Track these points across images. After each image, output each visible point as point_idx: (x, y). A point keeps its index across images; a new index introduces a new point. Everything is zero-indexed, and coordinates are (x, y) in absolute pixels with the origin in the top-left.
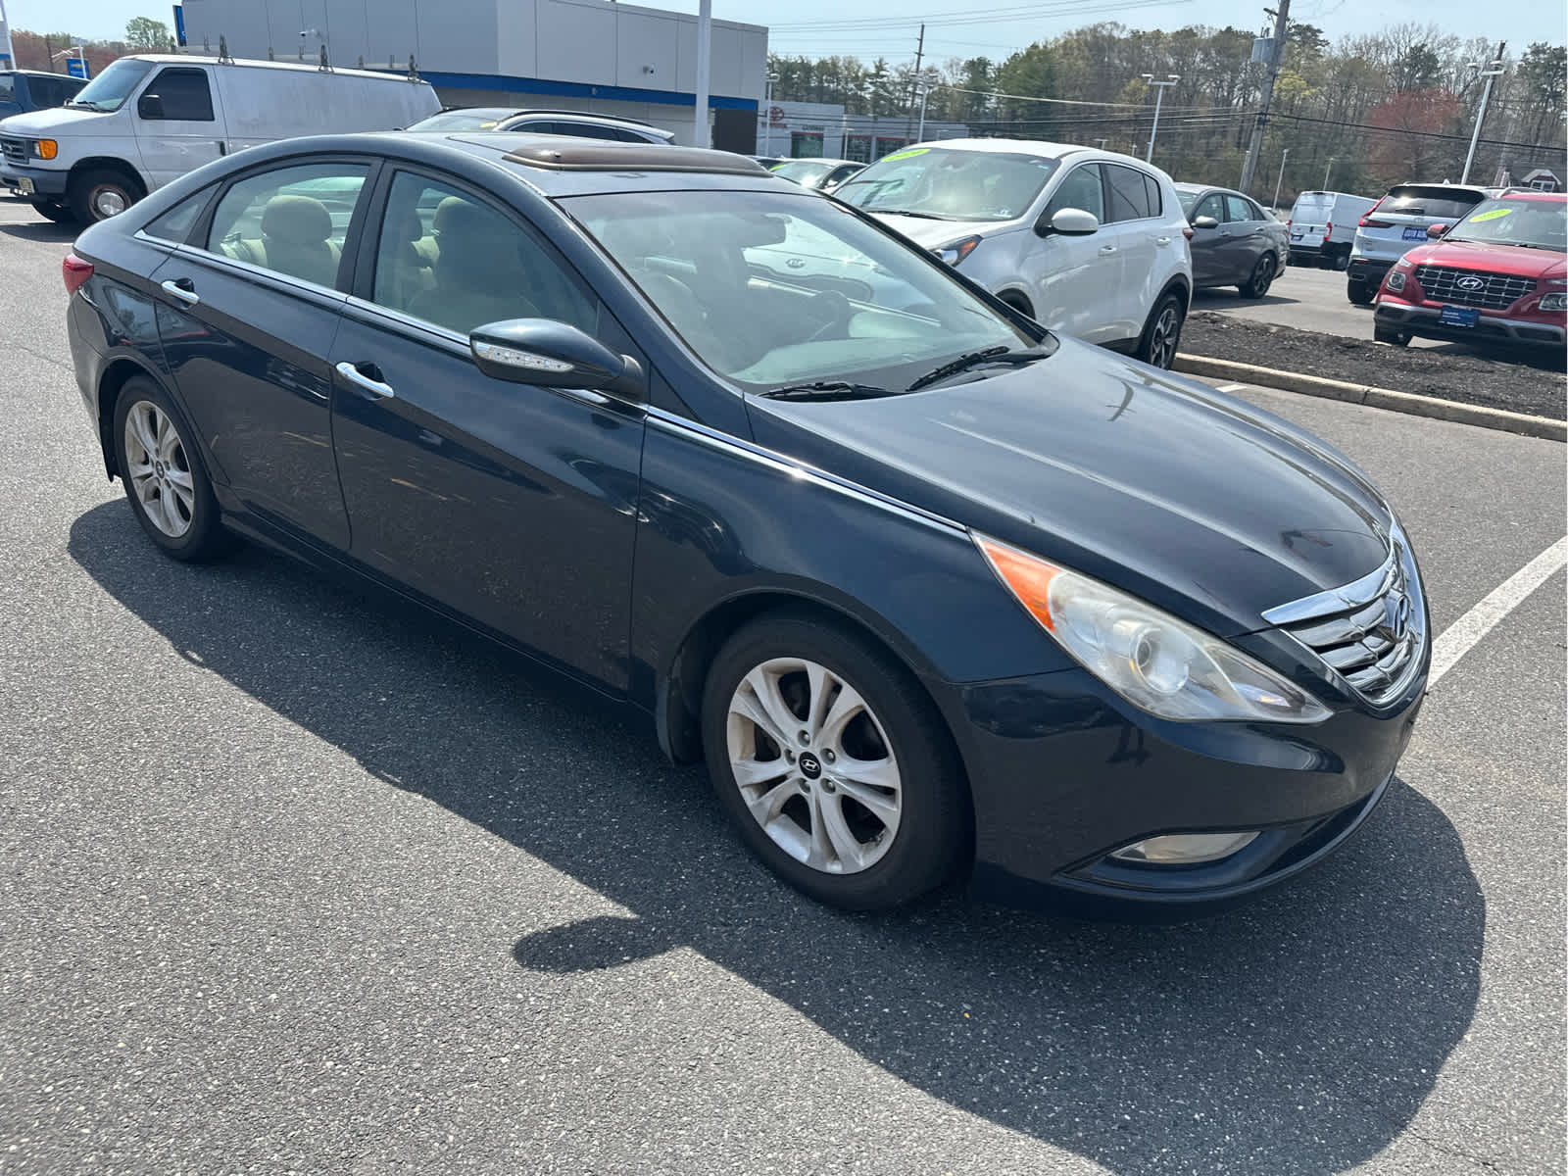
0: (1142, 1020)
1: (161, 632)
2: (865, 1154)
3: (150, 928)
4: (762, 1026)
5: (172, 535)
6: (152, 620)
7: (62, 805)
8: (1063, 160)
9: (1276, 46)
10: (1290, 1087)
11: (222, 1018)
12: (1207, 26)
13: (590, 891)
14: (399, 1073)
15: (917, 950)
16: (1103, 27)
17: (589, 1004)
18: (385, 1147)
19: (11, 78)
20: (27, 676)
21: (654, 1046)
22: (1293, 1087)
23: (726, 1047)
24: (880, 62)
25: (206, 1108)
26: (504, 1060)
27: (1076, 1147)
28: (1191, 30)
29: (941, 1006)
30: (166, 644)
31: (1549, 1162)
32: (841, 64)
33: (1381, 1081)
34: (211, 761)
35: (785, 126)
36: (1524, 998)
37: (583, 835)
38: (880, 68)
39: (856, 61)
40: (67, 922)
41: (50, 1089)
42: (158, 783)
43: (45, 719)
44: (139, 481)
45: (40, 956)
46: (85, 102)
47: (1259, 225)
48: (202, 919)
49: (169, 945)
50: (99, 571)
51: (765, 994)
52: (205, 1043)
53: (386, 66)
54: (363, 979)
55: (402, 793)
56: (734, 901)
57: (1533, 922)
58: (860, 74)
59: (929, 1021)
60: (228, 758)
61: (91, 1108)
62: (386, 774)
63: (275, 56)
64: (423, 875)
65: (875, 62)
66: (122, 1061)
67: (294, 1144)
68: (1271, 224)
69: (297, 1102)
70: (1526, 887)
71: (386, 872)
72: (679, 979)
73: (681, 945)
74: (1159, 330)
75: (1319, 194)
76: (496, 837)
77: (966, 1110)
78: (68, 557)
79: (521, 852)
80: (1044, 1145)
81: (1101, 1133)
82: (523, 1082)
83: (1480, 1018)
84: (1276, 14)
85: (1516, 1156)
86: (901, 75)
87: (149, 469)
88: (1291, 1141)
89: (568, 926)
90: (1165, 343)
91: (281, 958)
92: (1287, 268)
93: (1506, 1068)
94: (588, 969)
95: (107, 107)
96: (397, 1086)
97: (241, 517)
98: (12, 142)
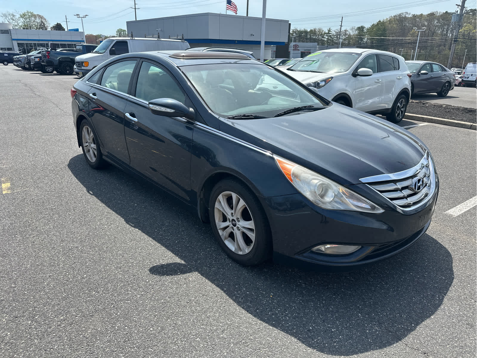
0: (325, 303)
1: (84, 186)
2: (229, 329)
3: (61, 257)
4: (211, 294)
5: (92, 162)
6: (83, 183)
7: (48, 227)
8: (362, 53)
9: (460, 16)
10: (366, 325)
11: (71, 280)
12: (439, 12)
13: (175, 256)
14: (111, 297)
15: (262, 278)
16: (403, 14)
17: (165, 284)
18: (102, 314)
19: (81, 46)
20: (49, 196)
21: (179, 296)
22: (367, 325)
23: (199, 298)
24: (330, 29)
25: (61, 300)
26: (138, 296)
27: (292, 334)
28: (433, 13)
29: (265, 293)
30: (85, 189)
31: (447, 355)
32: (317, 30)
33: (397, 326)
34: (87, 218)
35: (299, 50)
36: (457, 308)
37: (177, 242)
38: (329, 31)
39: (322, 29)
40: (41, 254)
41: (26, 292)
42: (73, 223)
43: (50, 206)
44: (85, 147)
45: (33, 262)
46: (96, 51)
47: (444, 73)
48: (74, 256)
49: (64, 262)
50: (73, 171)
51: (214, 286)
52: (65, 285)
53: (176, 38)
54: (108, 273)
55: (133, 228)
56: (213, 261)
57: (469, 286)
58: (323, 33)
59: (259, 297)
60: (92, 218)
61: (34, 297)
62: (130, 224)
63: (146, 37)
64: (132, 249)
65: (328, 29)
66: (45, 287)
67: (80, 311)
68: (449, 73)
69: (83, 301)
70: (471, 275)
71: (122, 248)
72: (192, 280)
73: (195, 271)
74: (398, 106)
75: (474, 63)
76: (154, 241)
77: (262, 321)
78: (67, 167)
79: (159, 245)
80: (282, 333)
81: (301, 331)
82: (141, 302)
83: (439, 312)
84: (460, 6)
85: (436, 352)
86: (336, 33)
87: (87, 144)
88: (361, 340)
89: (166, 264)
90: (401, 110)
91: (90, 267)
92: (455, 87)
93: (442, 327)
94: (168, 275)
95: (101, 52)
96: (109, 300)
97: (107, 156)
98: (78, 63)
